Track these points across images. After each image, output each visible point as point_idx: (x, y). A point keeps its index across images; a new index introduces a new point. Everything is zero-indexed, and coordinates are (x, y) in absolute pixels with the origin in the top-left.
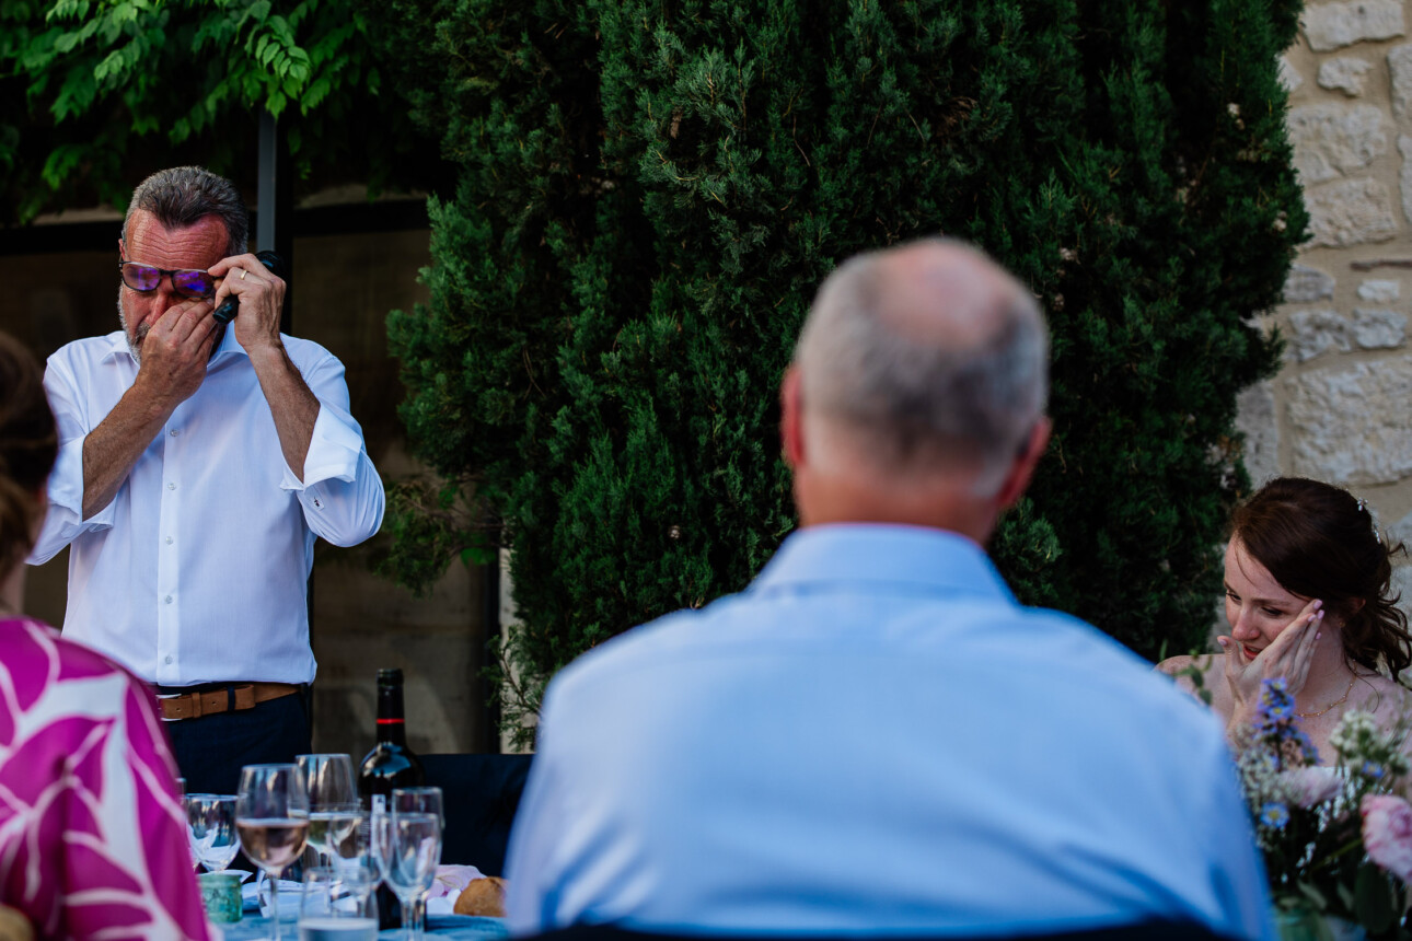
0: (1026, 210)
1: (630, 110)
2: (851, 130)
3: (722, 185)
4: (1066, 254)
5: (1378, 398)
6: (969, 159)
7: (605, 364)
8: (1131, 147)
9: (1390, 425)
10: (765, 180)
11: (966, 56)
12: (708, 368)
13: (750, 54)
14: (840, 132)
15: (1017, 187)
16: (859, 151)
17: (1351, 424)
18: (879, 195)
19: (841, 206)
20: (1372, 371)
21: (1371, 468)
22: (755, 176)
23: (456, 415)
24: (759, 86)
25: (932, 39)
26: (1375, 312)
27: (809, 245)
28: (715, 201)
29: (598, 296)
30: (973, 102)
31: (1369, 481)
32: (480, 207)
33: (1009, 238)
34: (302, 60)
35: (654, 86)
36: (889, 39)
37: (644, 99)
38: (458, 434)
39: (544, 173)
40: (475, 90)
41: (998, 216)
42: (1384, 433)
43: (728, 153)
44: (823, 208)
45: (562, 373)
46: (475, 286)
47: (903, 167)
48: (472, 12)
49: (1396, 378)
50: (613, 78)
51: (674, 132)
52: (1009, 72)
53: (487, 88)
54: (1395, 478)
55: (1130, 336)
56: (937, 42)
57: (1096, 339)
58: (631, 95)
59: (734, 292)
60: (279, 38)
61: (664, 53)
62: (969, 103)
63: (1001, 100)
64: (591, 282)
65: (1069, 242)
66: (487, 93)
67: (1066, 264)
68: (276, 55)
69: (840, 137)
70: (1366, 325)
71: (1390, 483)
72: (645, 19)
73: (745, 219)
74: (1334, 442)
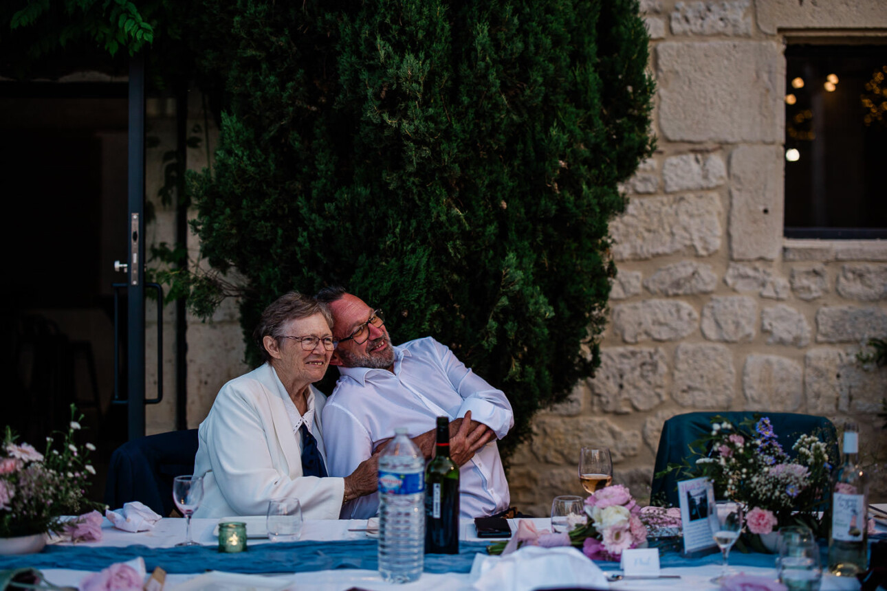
0: (543, 140)
1: (355, 82)
2: (472, 99)
3: (412, 127)
4: (562, 163)
5: (644, 217)
6: (520, 115)
7: (327, 209)
8: (588, 108)
9: (649, 231)
10: (432, 125)
11: (525, 62)
12: (395, 216)
13: (427, 56)
14: (466, 100)
15: (538, 128)
16: (474, 110)
17: (631, 230)
18: (480, 132)
19: (463, 137)
20: (642, 204)
21: (639, 251)
22: (427, 122)
23: (234, 231)
24: (432, 73)
25: (509, 52)
26: (646, 175)
27: (446, 157)
28: (407, 135)
29: (329, 173)
30: (525, 85)
31: (637, 258)
32: (244, 118)
33: (533, 154)
34: (149, 31)
35: (371, 69)
36: (492, 51)
37: (364, 76)
38: (234, 241)
39: (292, 105)
40: (253, 56)
41: (530, 143)
42: (646, 234)
43: (415, 108)
44: (454, 138)
45: (301, 212)
46: (253, 165)
47: (493, 118)
48: (257, 14)
49: (653, 208)
50: (348, 62)
51: (383, 94)
52: (544, 71)
53: (260, 56)
54: (650, 256)
55: (586, 204)
56: (511, 55)
57: (569, 206)
58: (357, 72)
59: (408, 180)
60: (133, 16)
61: (382, 53)
62: (523, 85)
63: (540, 86)
64: (326, 165)
65: (562, 158)
66: (260, 59)
67: (562, 170)
68: (133, 27)
69: (466, 102)
70: (640, 181)
71: (646, 259)
72: (367, 32)
73: (420, 143)
74: (623, 239)
